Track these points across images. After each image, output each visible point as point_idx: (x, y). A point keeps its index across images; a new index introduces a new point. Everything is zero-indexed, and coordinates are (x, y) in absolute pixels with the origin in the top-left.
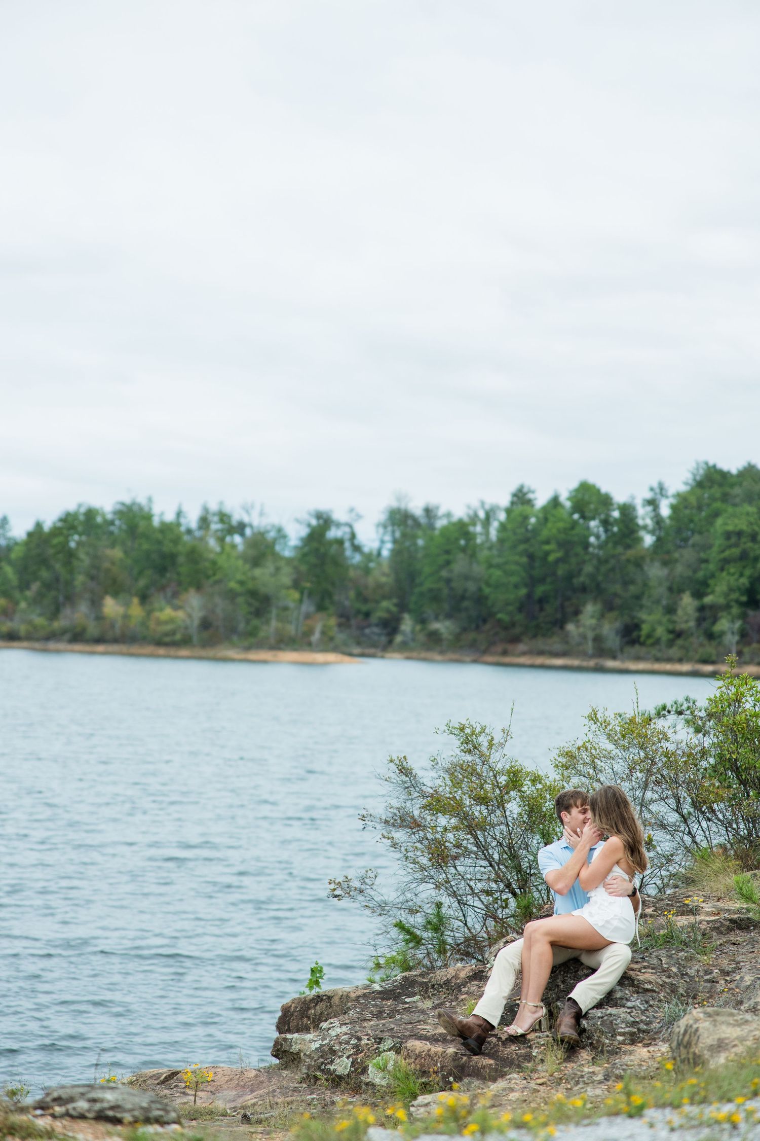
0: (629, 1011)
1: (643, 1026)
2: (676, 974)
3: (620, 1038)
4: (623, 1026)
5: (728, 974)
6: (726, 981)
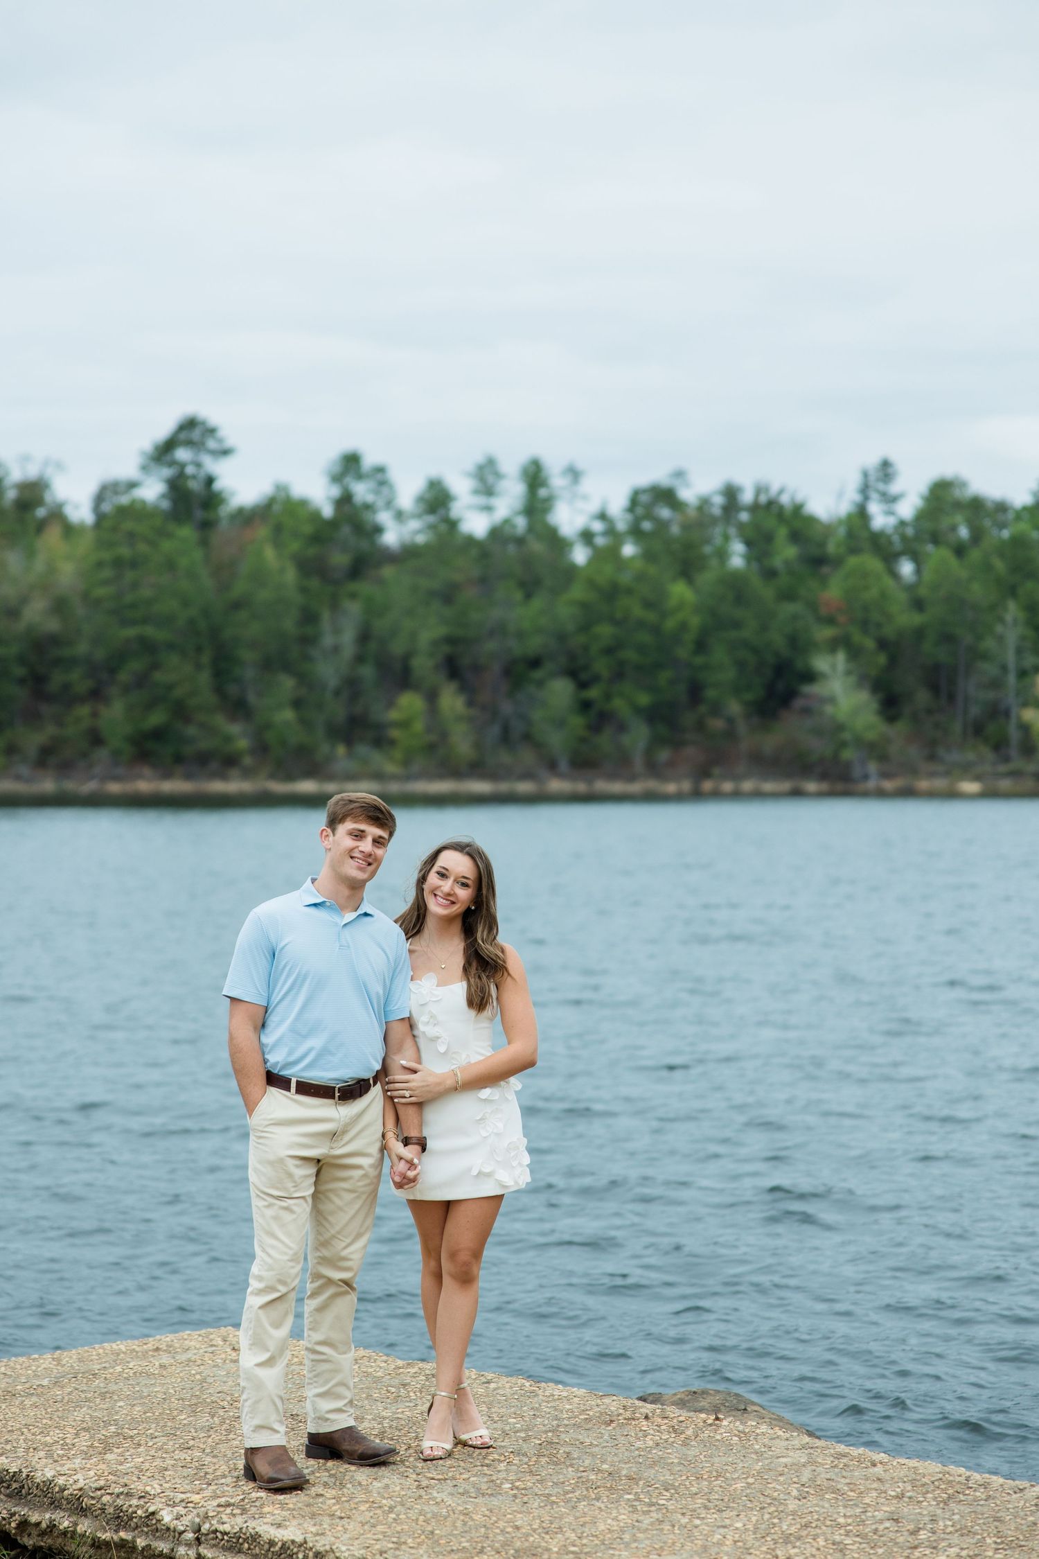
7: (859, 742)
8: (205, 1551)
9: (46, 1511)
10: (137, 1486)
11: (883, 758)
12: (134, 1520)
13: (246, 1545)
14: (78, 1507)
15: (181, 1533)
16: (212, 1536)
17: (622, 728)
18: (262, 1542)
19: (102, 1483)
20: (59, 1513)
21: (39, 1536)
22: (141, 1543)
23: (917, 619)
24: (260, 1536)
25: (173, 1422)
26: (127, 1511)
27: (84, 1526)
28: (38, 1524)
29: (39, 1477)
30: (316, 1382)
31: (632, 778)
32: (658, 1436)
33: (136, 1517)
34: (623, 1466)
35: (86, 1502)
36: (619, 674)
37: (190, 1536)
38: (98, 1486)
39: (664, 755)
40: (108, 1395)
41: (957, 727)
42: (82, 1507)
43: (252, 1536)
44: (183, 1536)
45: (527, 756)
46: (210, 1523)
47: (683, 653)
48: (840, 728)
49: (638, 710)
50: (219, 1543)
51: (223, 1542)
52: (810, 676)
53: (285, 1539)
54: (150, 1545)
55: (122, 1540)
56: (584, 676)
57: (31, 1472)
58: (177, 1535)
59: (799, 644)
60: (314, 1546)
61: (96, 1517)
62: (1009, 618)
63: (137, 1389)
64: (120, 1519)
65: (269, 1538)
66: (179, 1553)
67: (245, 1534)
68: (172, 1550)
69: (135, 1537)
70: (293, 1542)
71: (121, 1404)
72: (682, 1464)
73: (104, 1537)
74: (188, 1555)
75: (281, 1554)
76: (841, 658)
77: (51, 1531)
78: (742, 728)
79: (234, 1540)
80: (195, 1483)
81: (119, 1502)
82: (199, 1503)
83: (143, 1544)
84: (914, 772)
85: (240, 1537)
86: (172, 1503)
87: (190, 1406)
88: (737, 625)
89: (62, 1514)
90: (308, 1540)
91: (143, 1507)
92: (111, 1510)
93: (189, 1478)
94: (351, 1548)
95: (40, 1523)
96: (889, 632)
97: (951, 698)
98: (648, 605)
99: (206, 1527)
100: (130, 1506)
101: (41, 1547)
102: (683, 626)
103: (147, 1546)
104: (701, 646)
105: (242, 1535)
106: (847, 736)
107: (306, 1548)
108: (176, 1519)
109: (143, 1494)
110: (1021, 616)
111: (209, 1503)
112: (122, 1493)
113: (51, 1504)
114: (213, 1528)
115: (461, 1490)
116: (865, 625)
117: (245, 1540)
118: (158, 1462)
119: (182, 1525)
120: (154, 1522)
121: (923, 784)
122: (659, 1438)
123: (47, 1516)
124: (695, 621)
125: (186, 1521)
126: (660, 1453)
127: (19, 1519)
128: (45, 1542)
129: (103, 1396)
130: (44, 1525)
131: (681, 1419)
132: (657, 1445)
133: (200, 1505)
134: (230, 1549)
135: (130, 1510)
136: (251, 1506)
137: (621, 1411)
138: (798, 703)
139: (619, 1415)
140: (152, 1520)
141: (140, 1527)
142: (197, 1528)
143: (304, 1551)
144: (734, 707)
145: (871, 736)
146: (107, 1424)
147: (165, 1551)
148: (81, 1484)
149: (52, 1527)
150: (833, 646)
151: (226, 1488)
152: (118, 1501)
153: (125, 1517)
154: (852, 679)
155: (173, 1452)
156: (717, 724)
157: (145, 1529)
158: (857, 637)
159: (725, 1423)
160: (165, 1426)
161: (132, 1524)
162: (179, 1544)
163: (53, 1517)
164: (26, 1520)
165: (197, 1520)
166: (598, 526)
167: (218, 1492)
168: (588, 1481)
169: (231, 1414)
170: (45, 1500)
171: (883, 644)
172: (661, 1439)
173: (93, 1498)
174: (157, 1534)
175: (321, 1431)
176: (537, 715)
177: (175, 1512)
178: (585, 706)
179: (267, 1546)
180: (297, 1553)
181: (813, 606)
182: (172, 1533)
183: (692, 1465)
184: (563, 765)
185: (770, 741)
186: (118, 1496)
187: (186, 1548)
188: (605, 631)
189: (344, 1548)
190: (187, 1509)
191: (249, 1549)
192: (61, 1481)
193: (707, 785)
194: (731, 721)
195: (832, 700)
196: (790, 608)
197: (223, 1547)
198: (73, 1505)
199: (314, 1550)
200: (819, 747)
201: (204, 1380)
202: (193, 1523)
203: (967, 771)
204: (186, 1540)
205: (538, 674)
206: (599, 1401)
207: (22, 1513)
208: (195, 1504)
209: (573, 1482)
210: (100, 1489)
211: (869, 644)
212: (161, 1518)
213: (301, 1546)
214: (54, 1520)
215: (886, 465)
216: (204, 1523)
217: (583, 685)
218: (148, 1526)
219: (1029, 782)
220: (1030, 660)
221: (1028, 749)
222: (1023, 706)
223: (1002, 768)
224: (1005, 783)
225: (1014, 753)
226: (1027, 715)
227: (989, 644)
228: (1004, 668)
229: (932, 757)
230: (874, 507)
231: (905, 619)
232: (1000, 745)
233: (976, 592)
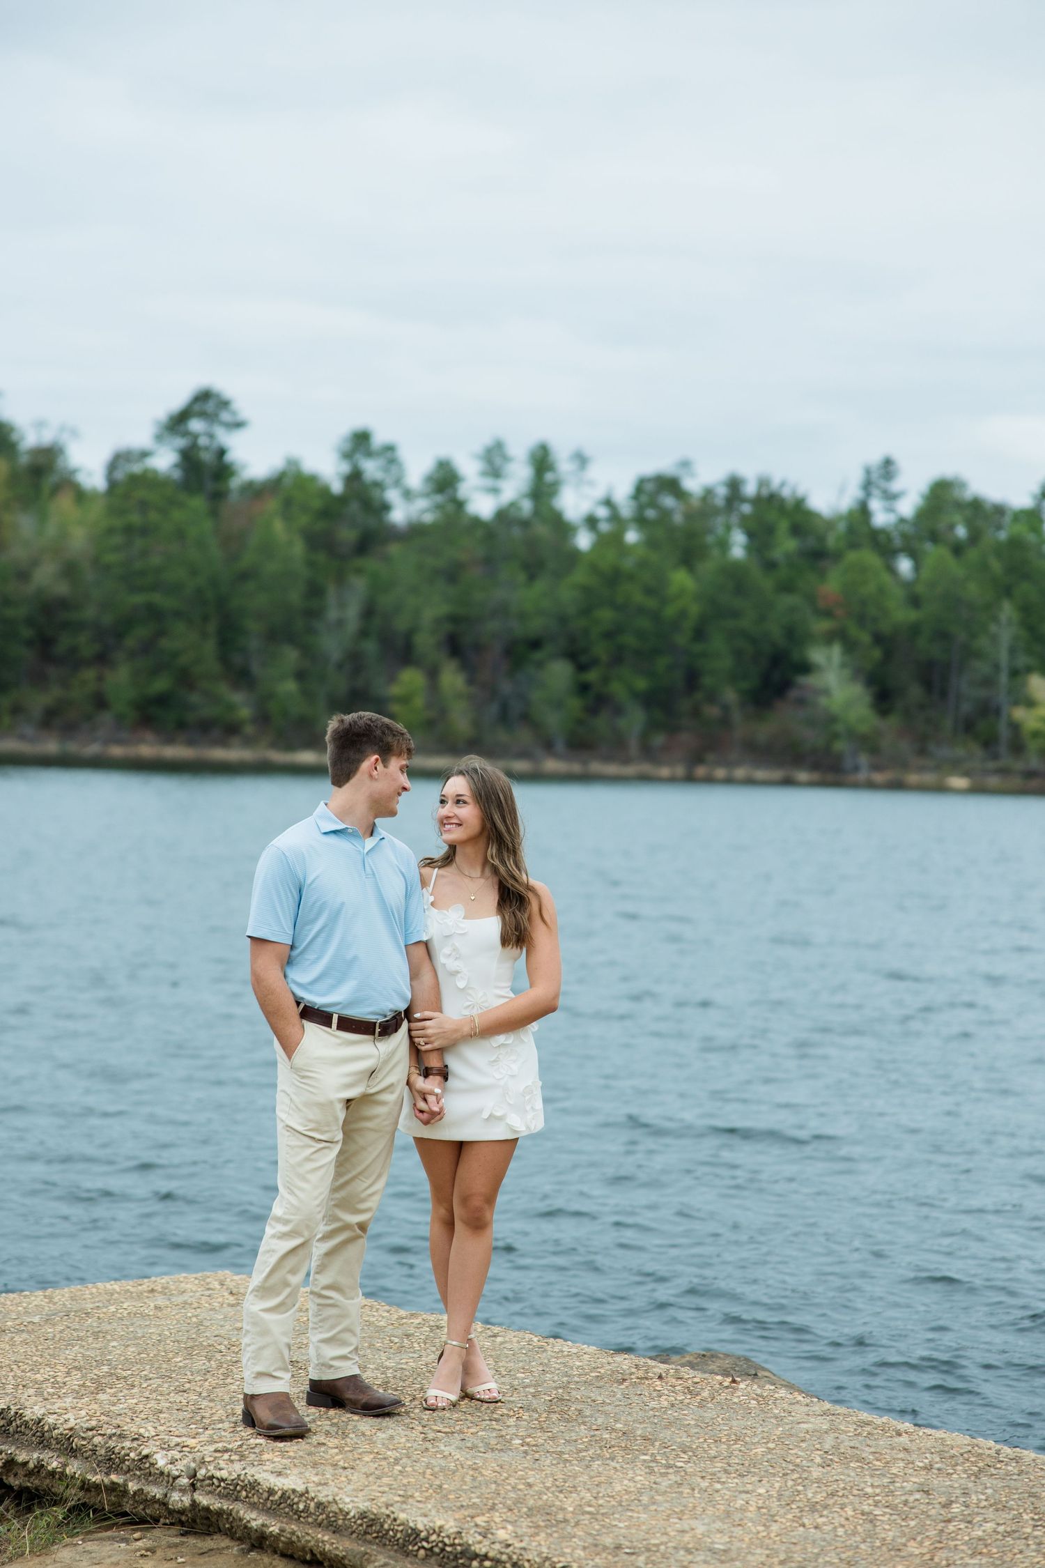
7: (852, 735)
8: (201, 1498)
9: (34, 1450)
10: (131, 1428)
11: (874, 750)
12: (127, 1463)
13: (244, 1493)
14: (68, 1447)
15: (175, 1478)
16: (207, 1482)
17: (618, 711)
18: (261, 1491)
19: (94, 1423)
20: (47, 1453)
21: (25, 1476)
22: (133, 1486)
23: (912, 615)
24: (259, 1484)
25: (168, 1364)
26: (119, 1453)
27: (74, 1468)
28: (25, 1464)
29: (28, 1415)
30: (320, 1327)
31: (626, 761)
32: (673, 1396)
33: (128, 1460)
34: (638, 1426)
35: (77, 1442)
36: (618, 658)
37: (184, 1481)
38: (90, 1427)
39: (659, 740)
40: (101, 1335)
41: (948, 723)
42: (72, 1448)
43: (250, 1484)
44: (177, 1481)
45: (524, 734)
46: (207, 1469)
47: (681, 640)
48: (832, 719)
49: (635, 695)
50: (215, 1490)
51: (219, 1489)
52: (805, 668)
53: (285, 1488)
54: (142, 1490)
55: (113, 1483)
56: (583, 659)
57: (19, 1409)
58: (171, 1480)
59: (795, 635)
60: (316, 1496)
61: (87, 1458)
62: (1003, 618)
63: (131, 1329)
64: (112, 1461)
65: (268, 1486)
66: (173, 1499)
67: (243, 1481)
68: (166, 1495)
69: (126, 1480)
70: (294, 1491)
71: (114, 1344)
72: (699, 1426)
73: (94, 1480)
74: (182, 1501)
75: (281, 1503)
76: (836, 651)
77: (38, 1472)
78: (737, 716)
79: (231, 1487)
80: (191, 1426)
81: (111, 1444)
82: (195, 1448)
83: (135, 1488)
84: (905, 766)
85: (238, 1484)
86: (166, 1446)
87: (186, 1348)
88: (735, 614)
89: (51, 1454)
90: (310, 1489)
91: (136, 1449)
92: (103, 1452)
93: (184, 1422)
94: (356, 1499)
95: (28, 1462)
96: (885, 627)
97: (944, 694)
98: (649, 591)
99: (201, 1473)
100: (123, 1448)
101: (27, 1488)
102: (683, 614)
103: (139, 1490)
104: (699, 634)
105: (239, 1482)
106: (839, 728)
107: (307, 1498)
108: (171, 1463)
109: (137, 1436)
110: (1016, 615)
111: (205, 1447)
112: (114, 1435)
113: (40, 1444)
114: (210, 1474)
115: (469, 1445)
116: (861, 620)
117: (243, 1487)
118: (152, 1404)
119: (177, 1470)
120: (147, 1465)
121: (913, 778)
122: (673, 1399)
123: (35, 1455)
124: (695, 609)
125: (181, 1465)
126: (676, 1414)
127: (5, 1457)
128: (32, 1483)
129: (96, 1335)
130: (31, 1465)
131: (696, 1380)
132: (673, 1405)
133: (196, 1450)
134: (226, 1496)
135: (123, 1452)
136: (250, 1453)
137: (634, 1370)
138: (793, 694)
139: (631, 1374)
140: (145, 1463)
141: (132, 1470)
142: (192, 1473)
143: (305, 1502)
144: (730, 695)
145: (863, 728)
146: (100, 1364)
147: (158, 1496)
148: (71, 1424)
149: (40, 1466)
150: (829, 638)
151: (223, 1433)
152: (110, 1442)
153: (117, 1460)
154: (847, 672)
155: (168, 1394)
156: (712, 711)
157: (138, 1473)
158: (854, 631)
159: (742, 1386)
160: (160, 1368)
161: (124, 1468)
162: (173, 1489)
163: (41, 1457)
164: (13, 1459)
165: (193, 1465)
166: (600, 511)
167: (215, 1437)
168: (601, 1439)
169: (229, 1358)
170: (34, 1439)
171: (878, 639)
172: (676, 1399)
173: (84, 1439)
174: (150, 1478)
175: (324, 1378)
176: (536, 695)
177: (170, 1455)
178: (583, 689)
179: (266, 1495)
180: (297, 1503)
181: (811, 599)
182: (166, 1478)
183: (709, 1428)
184: (560, 746)
185: (764, 730)
186: (110, 1437)
187: (181, 1494)
188: (606, 615)
189: (347, 1500)
190: (182, 1454)
191: (247, 1497)
192: (51, 1420)
193: (701, 771)
194: (726, 708)
195: (826, 692)
196: (788, 600)
197: (219, 1495)
198: (63, 1445)
199: (316, 1500)
200: (811, 737)
201: (200, 1323)
202: (188, 1467)
203: (956, 766)
204: (181, 1486)
205: (538, 656)
206: (610, 1359)
207: (9, 1452)
208: (191, 1448)
209: (586, 1440)
210: (91, 1430)
211: (865, 638)
212: (155, 1462)
213: (302, 1495)
214: (42, 1460)
215: (887, 462)
216: (200, 1468)
217: (581, 668)
218: (140, 1469)
219: (1017, 781)
220: (1022, 660)
221: (1017, 747)
222: (1016, 703)
223: (991, 765)
224: (993, 781)
225: (1003, 749)
226: (1019, 713)
227: (982, 642)
228: (997, 667)
229: (922, 752)
230: (875, 505)
231: (902, 615)
232: (989, 743)
233: (973, 591)
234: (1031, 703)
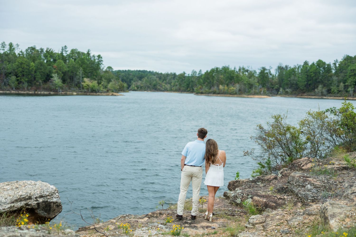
0: (312, 193)
1: (316, 198)
2: (326, 183)
3: (309, 201)
4: (310, 197)
5: (341, 183)
6: (340, 185)
7: (59, 87)
11: (62, 89)
17: (23, 83)
23: (68, 69)
31: (25, 91)
36: (23, 75)
39: (30, 88)
41: (73, 85)
45: (8, 87)
47: (33, 73)
48: (56, 84)
49: (26, 81)
52: (52, 77)
56: (18, 76)
59: (51, 72)
62: (81, 70)
76: (56, 74)
78: (41, 84)
84: (67, 91)
88: (41, 69)
96: (64, 71)
97: (73, 80)
98: (27, 65)
104: (35, 72)
106: (57, 86)
110: (82, 69)
116: (60, 70)
121: (68, 93)
124: (34, 68)
138: (50, 81)
144: (40, 81)
145: (61, 86)
154: (58, 78)
158: (59, 72)
166: (20, 53)
171: (63, 73)
176: (10, 81)
178: (18, 80)
181: (53, 67)
184: (14, 89)
185: (46, 86)
188: (20, 69)
193: (36, 92)
195: (55, 81)
196: (49, 67)
200: (53, 87)
203: (74, 91)
205: (10, 75)
211: (61, 73)
215: (65, 46)
217: (17, 77)
219: (83, 93)
220: (84, 76)
221: (83, 88)
222: (82, 82)
223: (80, 91)
224: (80, 93)
225: (81, 89)
226: (83, 83)
227: (78, 73)
228: (80, 77)
229: (70, 89)
230: (64, 52)
231: (66, 69)
232: (79, 87)
233: (76, 66)
234: (84, 82)
